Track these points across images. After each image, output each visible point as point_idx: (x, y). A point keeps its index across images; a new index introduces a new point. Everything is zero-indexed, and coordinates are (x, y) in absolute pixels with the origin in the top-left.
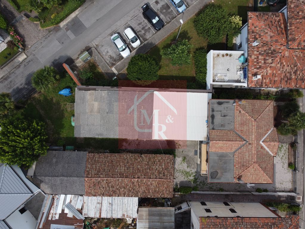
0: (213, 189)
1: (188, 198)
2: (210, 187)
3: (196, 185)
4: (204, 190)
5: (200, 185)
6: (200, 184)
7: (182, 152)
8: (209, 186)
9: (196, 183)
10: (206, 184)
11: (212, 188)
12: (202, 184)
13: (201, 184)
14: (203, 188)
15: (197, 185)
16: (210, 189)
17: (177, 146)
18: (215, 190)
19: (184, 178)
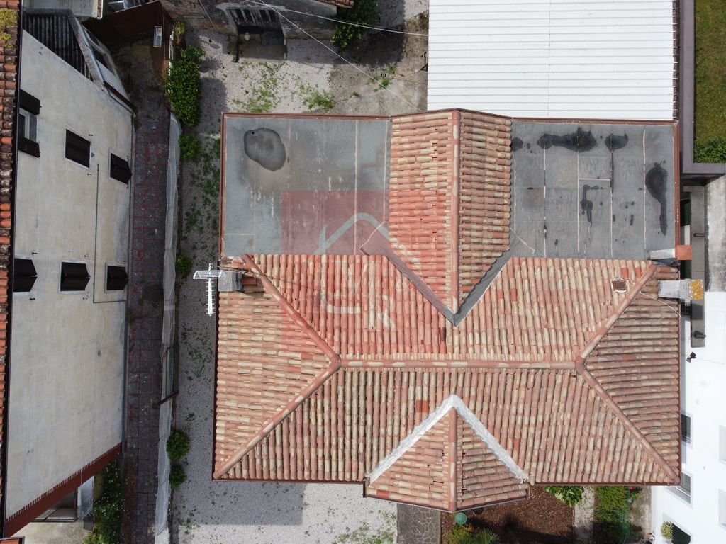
0: (188, 229)
1: (149, 117)
2: (200, 218)
3: (207, 151)
4: (184, 188)
5: (206, 172)
6: (212, 169)
7: (356, 95)
8: (202, 210)
9: (214, 155)
10: (209, 196)
11: (195, 228)
12: (209, 182)
13: (210, 177)
14: (192, 183)
15: (206, 155)
16: (188, 214)
17: (379, 73)
18: (185, 238)
19: (238, 102)
